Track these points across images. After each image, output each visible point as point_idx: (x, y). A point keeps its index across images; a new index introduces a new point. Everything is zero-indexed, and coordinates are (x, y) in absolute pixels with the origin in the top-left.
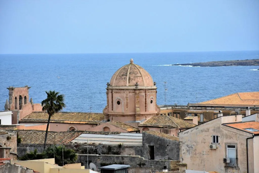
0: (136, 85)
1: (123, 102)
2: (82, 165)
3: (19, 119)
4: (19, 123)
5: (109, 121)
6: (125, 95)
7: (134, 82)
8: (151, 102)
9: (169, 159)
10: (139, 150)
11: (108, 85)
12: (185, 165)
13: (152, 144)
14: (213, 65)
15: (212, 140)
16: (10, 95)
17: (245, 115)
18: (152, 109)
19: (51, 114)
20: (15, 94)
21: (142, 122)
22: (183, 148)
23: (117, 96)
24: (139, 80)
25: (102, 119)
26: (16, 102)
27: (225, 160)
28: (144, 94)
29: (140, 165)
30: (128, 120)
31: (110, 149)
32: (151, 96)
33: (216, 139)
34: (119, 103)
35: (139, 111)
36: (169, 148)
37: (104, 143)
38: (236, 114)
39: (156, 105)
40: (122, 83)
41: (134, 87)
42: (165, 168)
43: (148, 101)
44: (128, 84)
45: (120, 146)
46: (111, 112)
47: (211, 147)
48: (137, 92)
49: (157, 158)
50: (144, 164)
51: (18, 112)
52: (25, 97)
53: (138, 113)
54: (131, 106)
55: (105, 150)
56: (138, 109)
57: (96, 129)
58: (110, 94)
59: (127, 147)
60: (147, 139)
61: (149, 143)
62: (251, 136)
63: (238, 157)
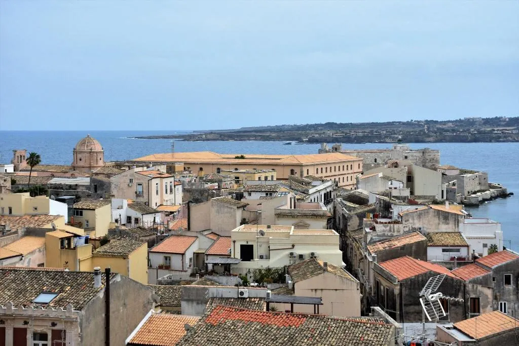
0: (91, 149)
1: (83, 160)
2: (47, 196)
3: (20, 169)
4: (20, 171)
5: (75, 170)
6: (84, 155)
7: (90, 148)
8: (100, 159)
9: (106, 192)
10: (88, 187)
11: (74, 149)
12: (113, 196)
13: (96, 184)
14: (150, 138)
15: (129, 181)
16: (15, 155)
17: (148, 167)
18: (101, 163)
19: (32, 166)
20: (18, 154)
21: (94, 171)
22: (113, 186)
23: (79, 156)
24: (93, 147)
25: (70, 169)
26: (18, 158)
27: (136, 192)
28: (96, 155)
29: (88, 196)
30: (86, 170)
31: (70, 187)
32: (100, 156)
33: (131, 181)
34: (80, 160)
35: (93, 164)
36: (105, 186)
37: (67, 183)
38: (142, 166)
39: (103, 161)
40: (82, 148)
41: (90, 151)
42: (101, 197)
43: (99, 159)
44: (86, 149)
45: (76, 185)
46: (76, 165)
47: (128, 185)
48: (92, 153)
49: (99, 192)
50: (90, 195)
51: (19, 165)
52: (24, 156)
53: (92, 166)
54: (88, 162)
55: (67, 187)
56: (92, 163)
57: (67, 175)
58: (75, 155)
59: (81, 186)
60: (92, 181)
61: (94, 183)
62: (151, 178)
63: (144, 190)
